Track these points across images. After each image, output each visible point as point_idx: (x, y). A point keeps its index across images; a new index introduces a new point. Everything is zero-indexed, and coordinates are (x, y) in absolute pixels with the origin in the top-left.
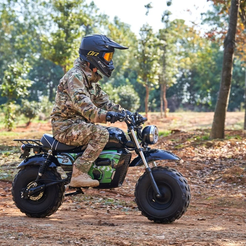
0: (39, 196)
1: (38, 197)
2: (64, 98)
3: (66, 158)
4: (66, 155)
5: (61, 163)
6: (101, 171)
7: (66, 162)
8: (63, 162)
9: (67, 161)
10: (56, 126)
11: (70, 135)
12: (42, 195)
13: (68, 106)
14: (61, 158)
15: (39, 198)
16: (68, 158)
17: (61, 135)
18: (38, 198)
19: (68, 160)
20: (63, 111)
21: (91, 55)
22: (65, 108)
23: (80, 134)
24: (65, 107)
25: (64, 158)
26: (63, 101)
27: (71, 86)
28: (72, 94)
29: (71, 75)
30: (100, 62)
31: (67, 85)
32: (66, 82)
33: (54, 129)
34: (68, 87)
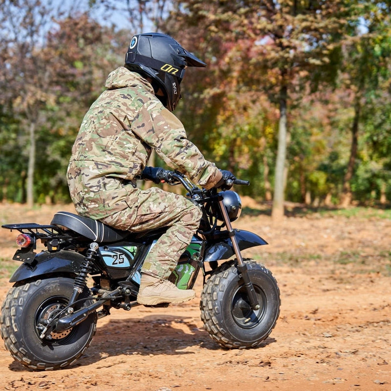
0: (64, 333)
1: (61, 334)
3: (120, 255)
4: (120, 251)
5: (111, 265)
6: (176, 273)
7: (120, 263)
8: (113, 264)
9: (121, 261)
11: (148, 213)
12: (69, 332)
14: (110, 256)
15: (63, 337)
16: (124, 256)
18: (60, 337)
19: (123, 259)
20: (131, 170)
21: (166, 70)
22: (135, 166)
23: (164, 209)
24: (134, 163)
25: (117, 256)
26: (130, 151)
27: (162, 123)
28: (167, 137)
29: (151, 103)
30: (174, 84)
31: (140, 121)
32: (138, 116)
33: (108, 204)
34: (143, 125)
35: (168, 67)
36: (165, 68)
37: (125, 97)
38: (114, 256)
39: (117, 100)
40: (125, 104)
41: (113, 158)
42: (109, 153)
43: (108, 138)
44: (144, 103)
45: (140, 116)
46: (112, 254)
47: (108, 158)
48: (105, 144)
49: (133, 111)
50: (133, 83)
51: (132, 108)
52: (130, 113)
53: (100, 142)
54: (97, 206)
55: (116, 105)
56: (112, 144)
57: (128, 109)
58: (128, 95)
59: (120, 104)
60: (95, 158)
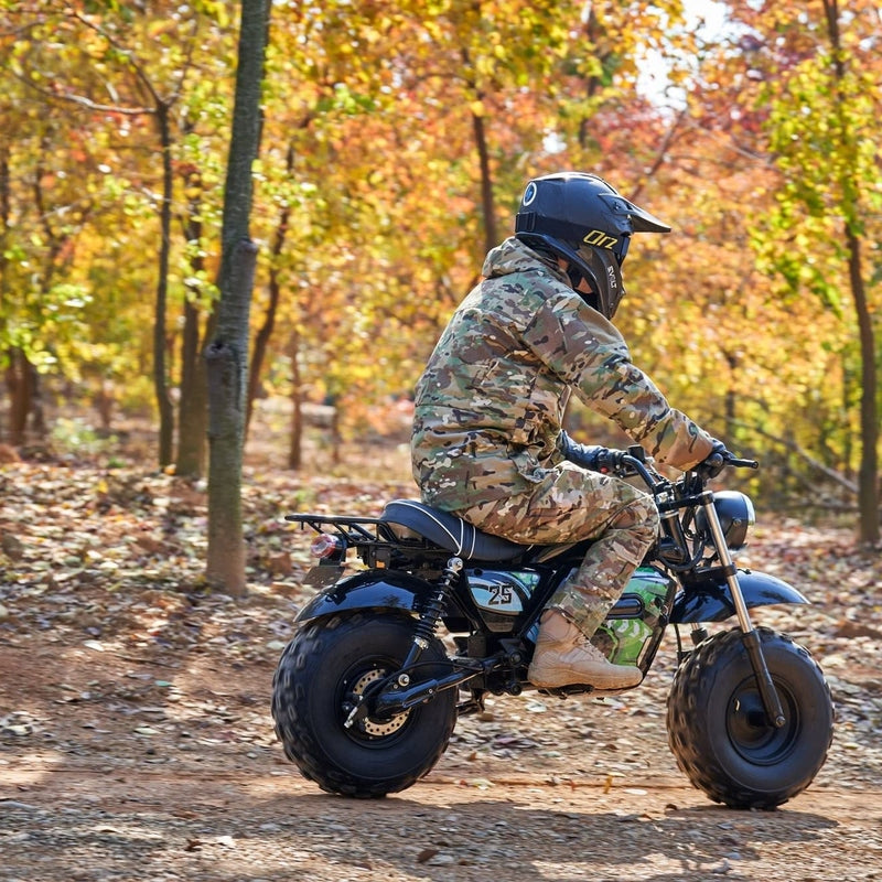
0: (395, 722)
1: (389, 725)
2: (521, 377)
3: (504, 587)
4: (505, 579)
5: (487, 605)
6: (615, 636)
7: (503, 602)
8: (491, 603)
9: (507, 598)
10: (486, 473)
11: (548, 506)
12: (405, 718)
13: (542, 407)
14: (485, 587)
15: (393, 730)
16: (511, 590)
17: (508, 505)
18: (388, 730)
19: (510, 595)
20: (521, 422)
21: (594, 242)
22: (529, 414)
23: (580, 503)
24: (527, 410)
25: (495, 587)
26: (520, 388)
27: (581, 334)
28: (591, 361)
29: (560, 299)
30: (610, 269)
31: (539, 331)
32: (534, 323)
33: (474, 483)
34: (545, 340)
35: (596, 235)
36: (592, 239)
37: (511, 290)
38: (492, 588)
39: (498, 297)
40: (510, 303)
41: (487, 402)
42: (480, 392)
43: (478, 365)
44: (545, 299)
45: (539, 323)
46: (489, 584)
47: (479, 402)
48: (471, 375)
49: (526, 314)
50: (528, 266)
51: (522, 308)
52: (519, 318)
53: (464, 372)
54: (454, 484)
55: (495, 306)
56: (485, 376)
57: (517, 311)
58: (518, 285)
59: (502, 304)
60: (454, 402)
